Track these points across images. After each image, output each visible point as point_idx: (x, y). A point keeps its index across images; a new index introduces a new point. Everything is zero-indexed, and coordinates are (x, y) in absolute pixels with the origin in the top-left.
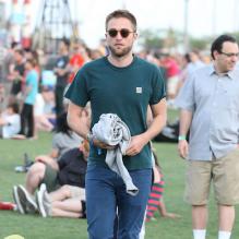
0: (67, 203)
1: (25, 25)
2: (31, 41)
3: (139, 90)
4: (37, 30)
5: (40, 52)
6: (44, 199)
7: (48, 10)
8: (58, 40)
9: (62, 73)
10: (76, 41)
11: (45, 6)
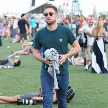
0: (80, 61)
1: (67, 12)
2: (69, 16)
3: (61, 40)
4: (70, 13)
5: (72, 19)
6: (74, 60)
7: (73, 8)
8: (76, 16)
9: (78, 25)
10: (82, 16)
11: (73, 6)
